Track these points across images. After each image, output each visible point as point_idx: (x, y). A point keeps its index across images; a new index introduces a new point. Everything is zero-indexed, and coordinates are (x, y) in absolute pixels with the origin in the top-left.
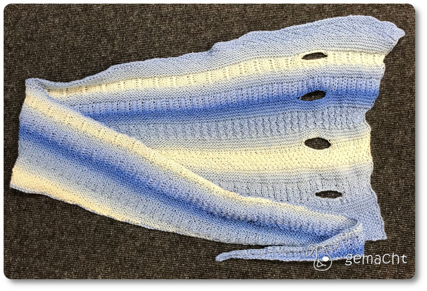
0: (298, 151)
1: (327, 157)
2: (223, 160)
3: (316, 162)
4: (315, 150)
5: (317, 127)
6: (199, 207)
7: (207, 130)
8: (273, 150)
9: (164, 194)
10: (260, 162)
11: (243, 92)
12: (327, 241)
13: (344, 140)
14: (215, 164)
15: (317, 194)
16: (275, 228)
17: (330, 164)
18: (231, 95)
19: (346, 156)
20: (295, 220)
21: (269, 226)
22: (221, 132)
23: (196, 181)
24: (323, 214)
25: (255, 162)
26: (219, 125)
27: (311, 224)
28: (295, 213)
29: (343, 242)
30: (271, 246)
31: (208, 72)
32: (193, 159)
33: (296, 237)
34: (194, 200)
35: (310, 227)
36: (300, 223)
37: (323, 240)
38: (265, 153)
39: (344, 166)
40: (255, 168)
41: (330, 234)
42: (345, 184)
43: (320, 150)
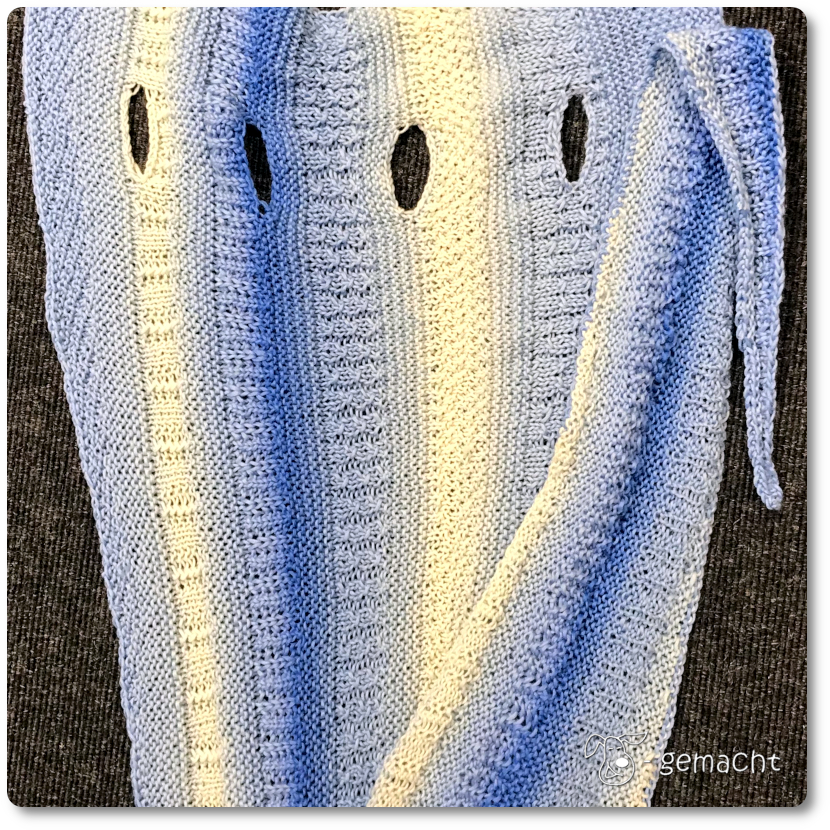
0: (433, 233)
1: (455, 140)
2: (456, 477)
3: (470, 177)
4: (431, 177)
5: (356, 166)
6: (603, 561)
7: (358, 526)
8: (427, 313)
9: (558, 675)
10: (463, 357)
11: (236, 393)
12: (720, 148)
13: (400, 82)
14: (468, 503)
15: (573, 176)
16: (676, 314)
17: (476, 132)
18: (244, 436)
19: (451, 79)
20: (651, 249)
21: (669, 333)
22: (365, 479)
23: (516, 571)
24: (635, 157)
25: (464, 372)
26: (344, 485)
27: (668, 197)
28: (630, 247)
29: (727, 97)
30: (734, 330)
31: (164, 514)
32: (452, 575)
33: (706, 248)
34: (580, 577)
35: (675, 202)
36: (661, 233)
37: (720, 161)
38: (436, 339)
39: (483, 87)
40: (482, 373)
41: (699, 136)
42: (540, 83)
43: (432, 162)
